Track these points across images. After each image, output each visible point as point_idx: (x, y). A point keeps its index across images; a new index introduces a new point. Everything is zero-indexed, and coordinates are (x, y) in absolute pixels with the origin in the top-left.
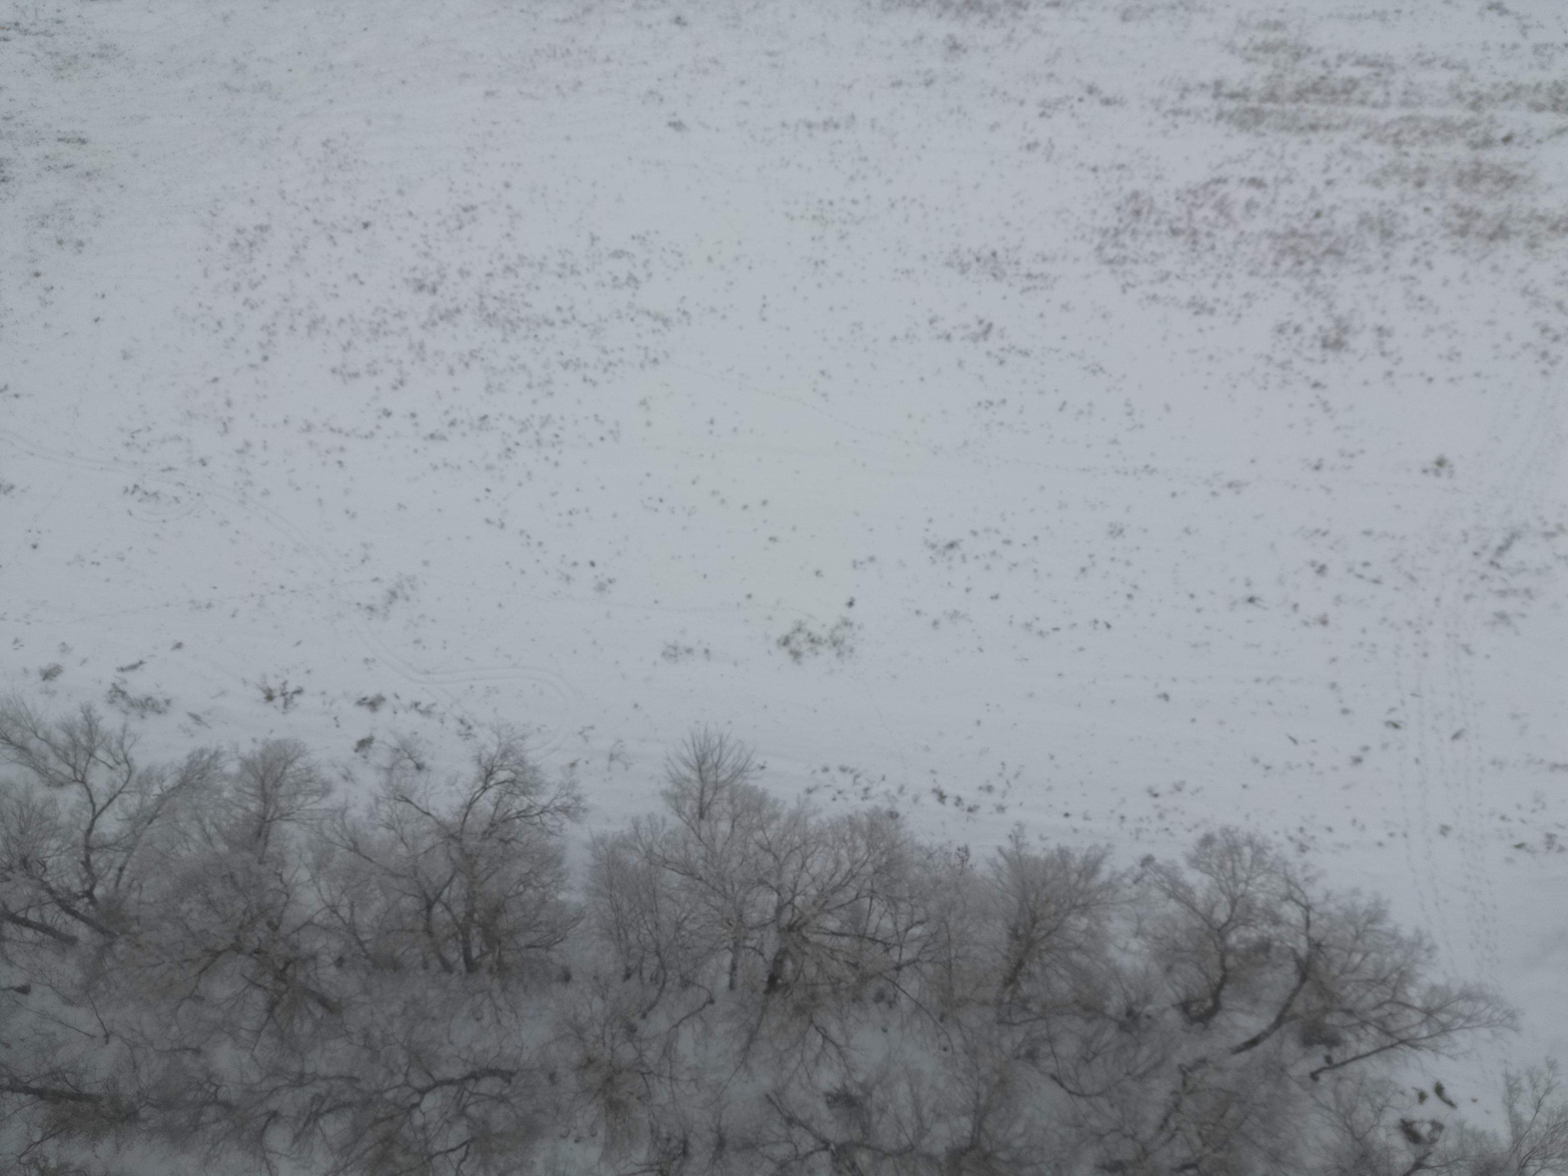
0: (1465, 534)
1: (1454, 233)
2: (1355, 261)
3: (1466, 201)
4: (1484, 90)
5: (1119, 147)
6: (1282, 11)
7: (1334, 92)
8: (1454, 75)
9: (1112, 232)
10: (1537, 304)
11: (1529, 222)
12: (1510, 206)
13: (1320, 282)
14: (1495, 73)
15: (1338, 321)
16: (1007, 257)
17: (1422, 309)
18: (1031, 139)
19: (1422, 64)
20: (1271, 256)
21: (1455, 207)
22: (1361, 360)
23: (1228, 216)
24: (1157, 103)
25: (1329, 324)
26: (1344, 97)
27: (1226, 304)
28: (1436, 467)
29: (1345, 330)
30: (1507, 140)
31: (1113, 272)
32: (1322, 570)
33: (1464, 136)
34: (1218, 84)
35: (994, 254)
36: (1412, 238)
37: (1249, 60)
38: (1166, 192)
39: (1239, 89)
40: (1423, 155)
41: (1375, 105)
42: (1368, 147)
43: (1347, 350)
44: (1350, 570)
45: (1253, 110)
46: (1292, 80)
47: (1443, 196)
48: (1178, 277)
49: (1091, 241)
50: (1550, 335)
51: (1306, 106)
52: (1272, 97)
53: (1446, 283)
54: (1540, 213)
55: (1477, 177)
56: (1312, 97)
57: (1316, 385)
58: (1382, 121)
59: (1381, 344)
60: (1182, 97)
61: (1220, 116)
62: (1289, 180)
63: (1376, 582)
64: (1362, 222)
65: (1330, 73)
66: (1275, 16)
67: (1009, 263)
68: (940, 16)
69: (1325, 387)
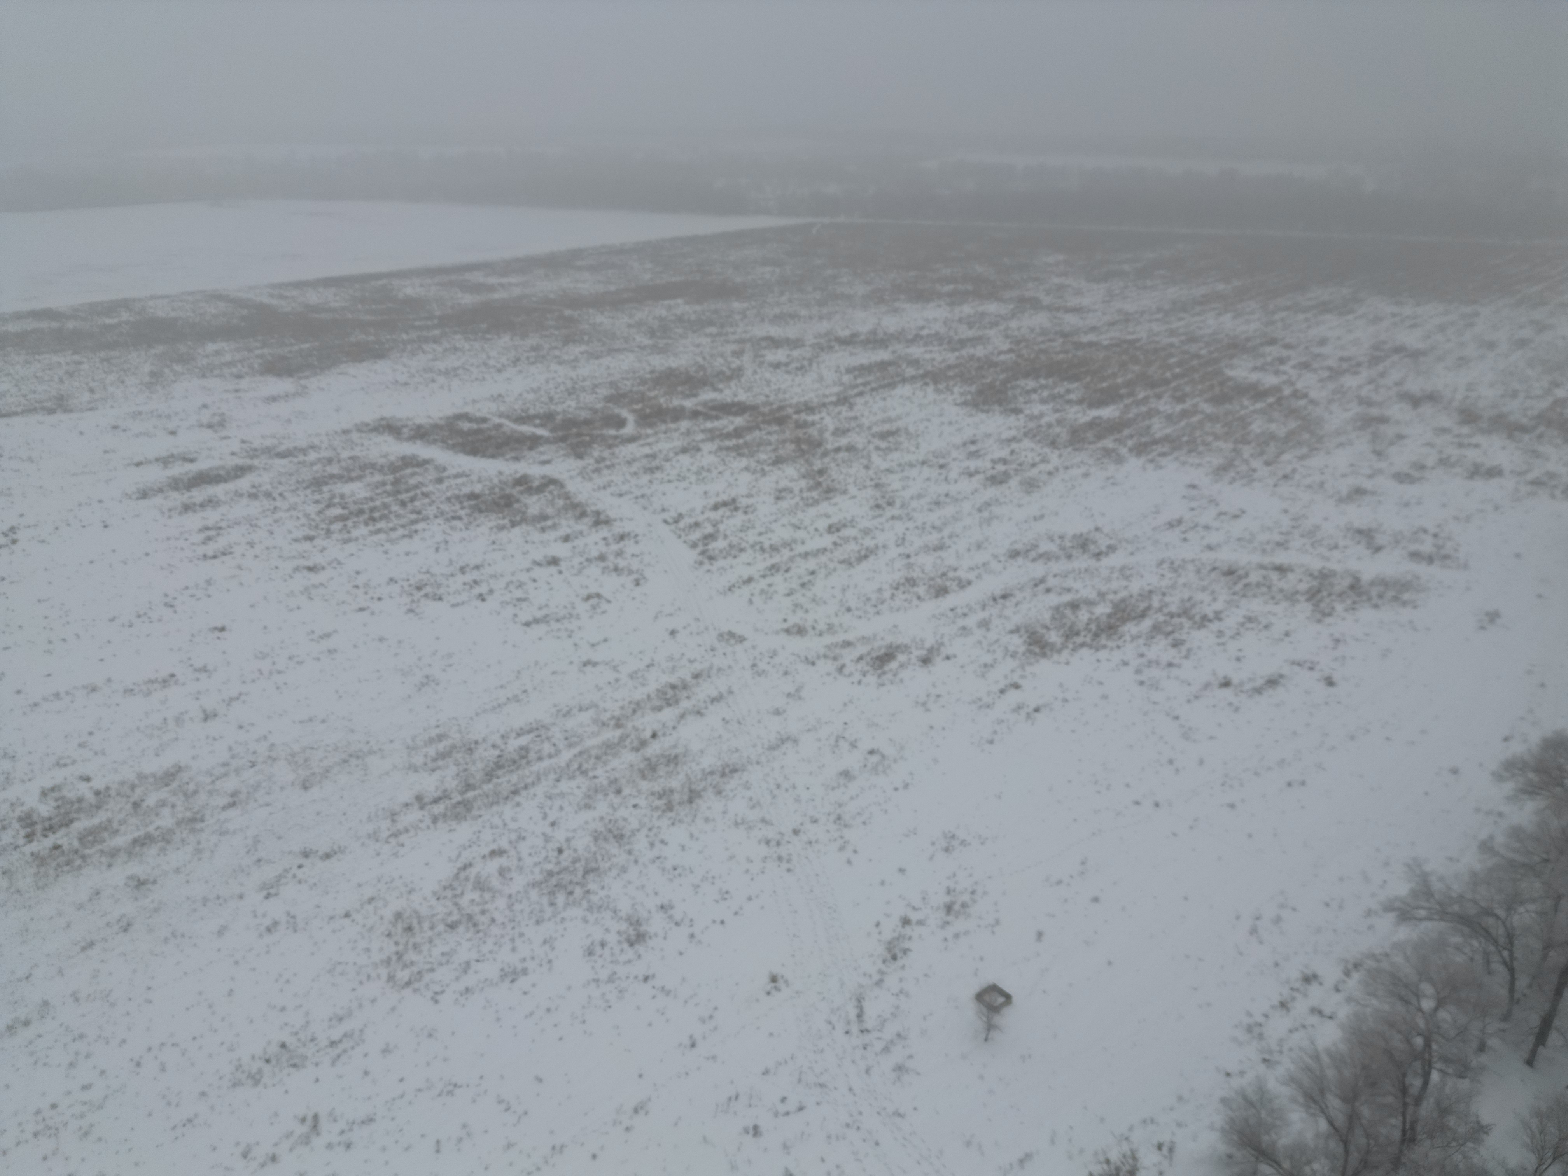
0: (830, 1023)
1: (664, 811)
2: (610, 869)
3: (657, 787)
4: (617, 713)
5: (360, 885)
6: (438, 726)
7: (514, 762)
8: (591, 713)
9: (394, 958)
10: (750, 828)
11: (706, 779)
12: (687, 775)
13: (595, 899)
14: (616, 701)
15: (629, 919)
16: (299, 1040)
17: (680, 875)
18: (268, 922)
19: (564, 716)
20: (545, 901)
21: (653, 794)
22: (665, 938)
23: (490, 889)
24: (374, 836)
25: (624, 926)
26: (524, 762)
27: (533, 958)
28: (773, 985)
29: (638, 923)
30: (654, 736)
31: (416, 991)
32: (756, 1131)
33: (626, 747)
34: (419, 798)
35: (283, 1046)
36: (638, 830)
37: (433, 770)
38: (425, 899)
39: (439, 794)
40: (607, 772)
41: (550, 756)
42: (564, 786)
43: (650, 938)
44: (776, 1114)
45: (459, 803)
46: (477, 769)
47: (639, 792)
48: (478, 961)
49: (379, 976)
50: (773, 843)
51: (499, 781)
52: (469, 787)
53: (683, 848)
54: (708, 770)
55: (653, 768)
56: (500, 772)
57: (646, 979)
58: (563, 764)
59: (671, 917)
60: (393, 821)
61: (435, 820)
62: (522, 838)
63: (801, 1109)
64: (596, 839)
65: (502, 751)
66: (434, 732)
67: (304, 1045)
68: (110, 866)
69: (654, 976)
